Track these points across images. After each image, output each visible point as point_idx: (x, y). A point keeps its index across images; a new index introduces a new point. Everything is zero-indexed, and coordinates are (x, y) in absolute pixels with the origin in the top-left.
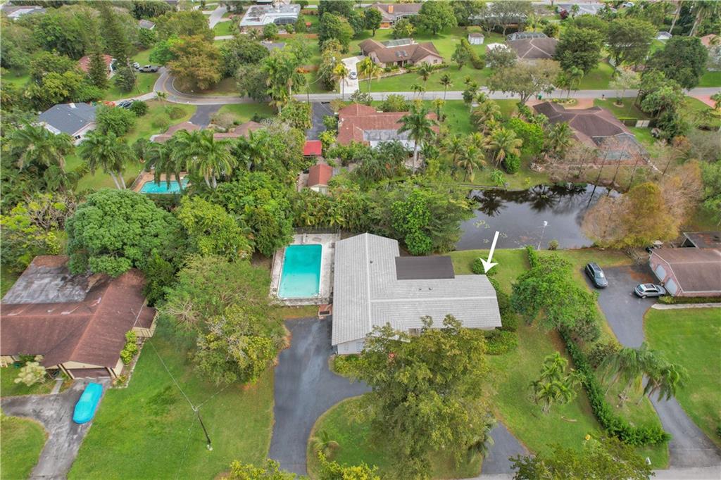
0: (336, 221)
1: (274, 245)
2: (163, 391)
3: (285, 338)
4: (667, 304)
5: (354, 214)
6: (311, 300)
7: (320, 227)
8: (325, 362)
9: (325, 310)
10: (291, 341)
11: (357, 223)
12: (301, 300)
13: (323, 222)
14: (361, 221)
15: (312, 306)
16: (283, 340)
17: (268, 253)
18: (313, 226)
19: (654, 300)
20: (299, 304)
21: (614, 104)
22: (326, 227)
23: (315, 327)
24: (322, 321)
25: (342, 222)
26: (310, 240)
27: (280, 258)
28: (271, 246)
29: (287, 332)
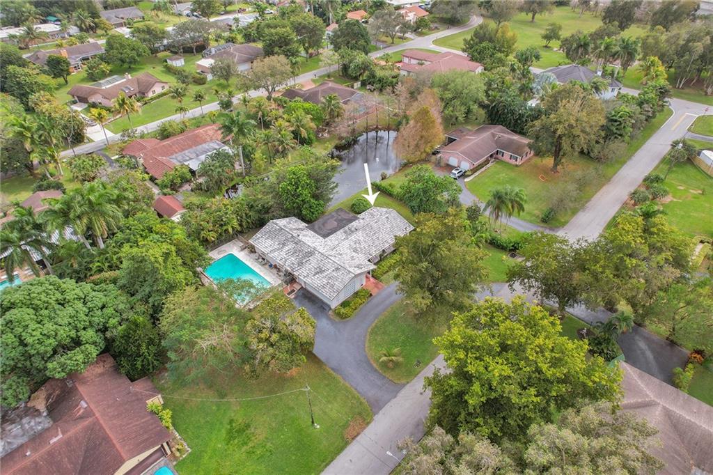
0: (232, 227)
2: (229, 427)
4: (470, 176)
8: (329, 319)
9: (289, 290)
11: (249, 220)
13: (221, 233)
14: (252, 217)
18: (217, 240)
19: (462, 177)
21: (326, 78)
22: (222, 239)
25: (237, 225)
26: (215, 255)
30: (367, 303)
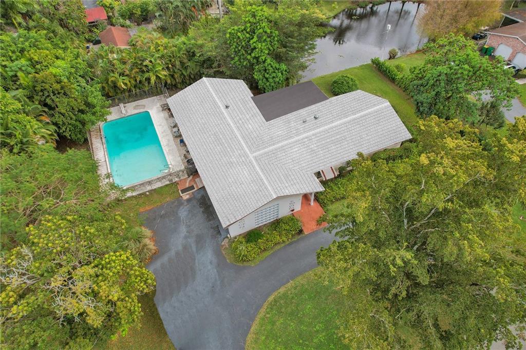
0: (157, 76)
1: (83, 123)
3: (147, 241)
5: (178, 63)
6: (164, 178)
7: (138, 90)
8: (218, 253)
9: (187, 185)
10: (156, 242)
11: (184, 73)
12: (150, 183)
13: (140, 82)
14: (189, 71)
15: (167, 185)
16: (145, 245)
17: (79, 136)
18: (130, 91)
20: (149, 188)
22: (146, 89)
23: (183, 213)
24: (189, 200)
25: (166, 76)
26: (130, 109)
27: (99, 140)
28: (80, 126)
29: (147, 232)
30: (290, 244)
